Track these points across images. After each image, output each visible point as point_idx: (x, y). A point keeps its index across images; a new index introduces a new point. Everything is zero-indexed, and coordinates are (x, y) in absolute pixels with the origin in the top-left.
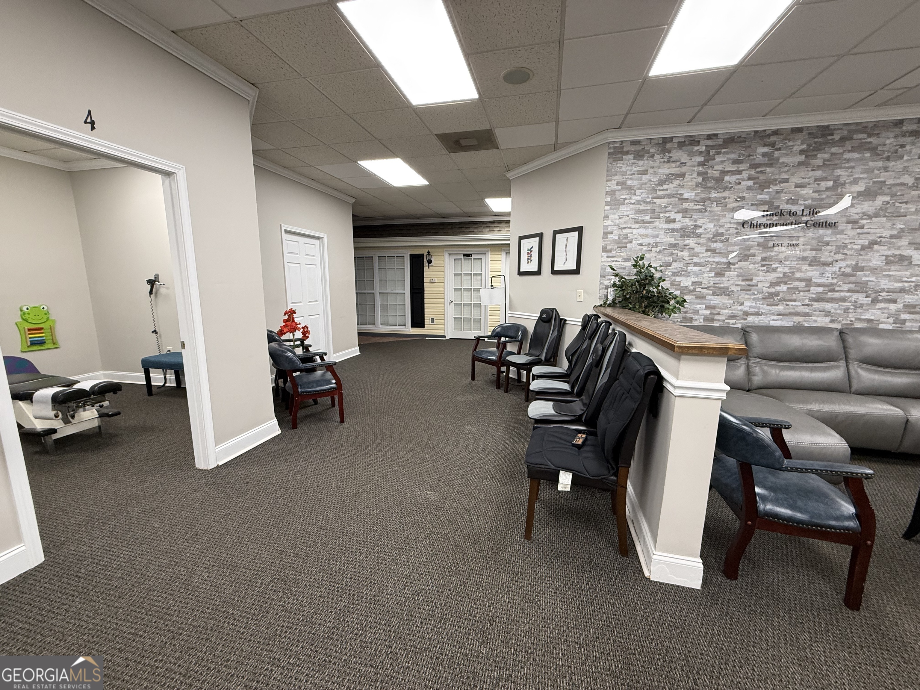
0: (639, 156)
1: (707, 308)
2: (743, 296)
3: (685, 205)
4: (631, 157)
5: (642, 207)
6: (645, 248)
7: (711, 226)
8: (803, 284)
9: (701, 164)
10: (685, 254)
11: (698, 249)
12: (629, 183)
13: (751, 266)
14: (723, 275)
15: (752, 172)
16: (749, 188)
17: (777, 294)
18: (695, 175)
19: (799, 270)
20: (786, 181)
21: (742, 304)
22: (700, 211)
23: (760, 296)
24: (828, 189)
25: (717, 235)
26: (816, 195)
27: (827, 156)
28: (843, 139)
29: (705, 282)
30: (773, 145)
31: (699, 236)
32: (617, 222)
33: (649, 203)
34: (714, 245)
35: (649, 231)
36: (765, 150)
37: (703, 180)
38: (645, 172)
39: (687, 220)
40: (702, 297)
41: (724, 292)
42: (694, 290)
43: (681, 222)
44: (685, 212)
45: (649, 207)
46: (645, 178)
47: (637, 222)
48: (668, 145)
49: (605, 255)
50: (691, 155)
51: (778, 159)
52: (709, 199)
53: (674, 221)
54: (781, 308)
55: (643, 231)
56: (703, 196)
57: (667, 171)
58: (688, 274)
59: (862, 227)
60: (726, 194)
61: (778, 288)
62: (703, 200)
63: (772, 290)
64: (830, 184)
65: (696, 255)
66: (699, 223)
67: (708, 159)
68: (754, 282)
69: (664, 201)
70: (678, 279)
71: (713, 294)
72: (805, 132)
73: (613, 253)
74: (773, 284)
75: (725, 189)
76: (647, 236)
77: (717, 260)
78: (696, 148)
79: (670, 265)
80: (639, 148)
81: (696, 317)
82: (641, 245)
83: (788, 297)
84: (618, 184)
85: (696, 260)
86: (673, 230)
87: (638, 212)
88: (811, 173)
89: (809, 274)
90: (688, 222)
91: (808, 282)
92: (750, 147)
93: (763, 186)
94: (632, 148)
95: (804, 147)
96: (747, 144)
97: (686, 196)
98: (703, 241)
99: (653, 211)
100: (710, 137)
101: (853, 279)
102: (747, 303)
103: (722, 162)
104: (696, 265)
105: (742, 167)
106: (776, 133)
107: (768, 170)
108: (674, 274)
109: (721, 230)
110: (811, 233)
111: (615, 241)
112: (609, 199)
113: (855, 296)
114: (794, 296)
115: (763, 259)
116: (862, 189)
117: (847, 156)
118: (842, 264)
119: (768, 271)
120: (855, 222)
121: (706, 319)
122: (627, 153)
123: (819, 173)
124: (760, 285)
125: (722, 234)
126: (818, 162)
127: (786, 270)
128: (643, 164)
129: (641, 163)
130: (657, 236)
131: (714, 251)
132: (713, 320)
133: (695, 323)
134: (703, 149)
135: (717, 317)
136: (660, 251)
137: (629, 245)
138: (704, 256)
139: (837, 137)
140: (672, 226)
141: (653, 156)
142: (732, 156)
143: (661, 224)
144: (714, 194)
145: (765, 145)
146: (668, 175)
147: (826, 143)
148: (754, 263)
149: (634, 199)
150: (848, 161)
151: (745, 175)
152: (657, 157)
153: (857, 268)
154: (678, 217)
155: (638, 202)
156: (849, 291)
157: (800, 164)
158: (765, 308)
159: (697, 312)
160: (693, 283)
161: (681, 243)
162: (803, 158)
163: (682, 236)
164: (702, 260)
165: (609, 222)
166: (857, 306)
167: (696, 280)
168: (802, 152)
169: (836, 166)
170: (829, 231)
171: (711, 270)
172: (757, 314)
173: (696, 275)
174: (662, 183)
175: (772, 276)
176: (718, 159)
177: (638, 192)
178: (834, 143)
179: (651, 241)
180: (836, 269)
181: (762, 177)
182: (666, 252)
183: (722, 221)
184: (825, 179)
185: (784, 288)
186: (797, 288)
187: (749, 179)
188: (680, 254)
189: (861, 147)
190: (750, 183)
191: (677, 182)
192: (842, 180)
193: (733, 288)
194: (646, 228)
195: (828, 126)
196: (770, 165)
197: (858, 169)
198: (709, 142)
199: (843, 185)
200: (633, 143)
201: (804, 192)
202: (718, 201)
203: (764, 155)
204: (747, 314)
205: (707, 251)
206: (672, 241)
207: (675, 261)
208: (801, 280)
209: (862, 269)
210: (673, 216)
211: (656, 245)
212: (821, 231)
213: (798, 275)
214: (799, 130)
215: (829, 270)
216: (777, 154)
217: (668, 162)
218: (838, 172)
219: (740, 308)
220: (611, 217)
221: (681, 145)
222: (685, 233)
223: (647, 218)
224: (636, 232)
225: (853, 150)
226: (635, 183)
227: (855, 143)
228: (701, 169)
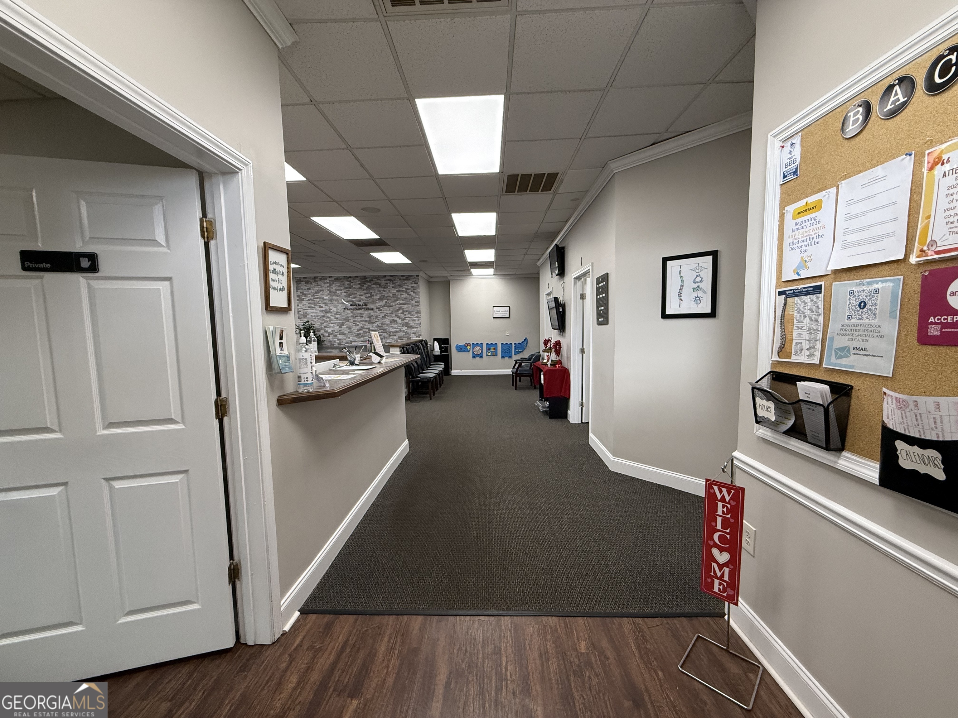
0: (307, 282)
1: (338, 340)
2: (349, 335)
3: (325, 301)
4: (304, 283)
5: (311, 302)
6: (313, 317)
7: (335, 309)
8: (367, 330)
9: (328, 287)
10: (328, 319)
11: (332, 318)
12: (304, 292)
13: (350, 324)
14: (342, 327)
15: (345, 290)
16: (345, 296)
17: (360, 334)
18: (327, 290)
19: (365, 325)
20: (356, 294)
21: (349, 338)
22: (330, 303)
23: (355, 335)
24: (369, 297)
25: (337, 312)
26: (366, 299)
27: (367, 286)
28: (370, 281)
29: (336, 330)
30: (350, 281)
31: (331, 313)
32: (302, 307)
33: (312, 300)
34: (337, 316)
35: (314, 311)
36: (348, 283)
37: (330, 292)
38: (309, 289)
39: (326, 307)
40: (336, 336)
41: (342, 334)
42: (333, 333)
43: (325, 308)
44: (326, 304)
45: (313, 302)
46: (310, 291)
47: (309, 307)
48: (317, 279)
49: (299, 320)
50: (324, 283)
51: (352, 286)
52: (333, 299)
53: (322, 307)
54: (362, 339)
55: (312, 311)
56: (331, 298)
57: (317, 289)
58: (330, 327)
59: (381, 310)
60: (338, 298)
61: (360, 332)
62: (331, 300)
63: (358, 333)
64: (369, 295)
65: (331, 320)
66: (331, 308)
67: (331, 285)
68: (352, 330)
69: (318, 300)
70: (327, 329)
71: (340, 335)
72: (359, 278)
73: (302, 319)
74: (358, 330)
75: (337, 296)
76: (313, 312)
77: (339, 321)
78: (326, 281)
79: (323, 324)
80: (306, 280)
81: (335, 344)
82: (312, 316)
83: (364, 335)
84: (301, 293)
85: (332, 322)
86: (322, 311)
87: (309, 303)
88: (363, 291)
89: (369, 326)
90: (327, 307)
91: (369, 329)
92: (343, 281)
93: (349, 295)
94: (304, 280)
95: (360, 282)
96: (342, 280)
97: (325, 298)
98: (333, 314)
99: (314, 303)
100: (330, 277)
101: (381, 328)
102: (351, 338)
103: (335, 286)
104: (332, 323)
105: (342, 288)
106: (350, 277)
107: (350, 290)
108: (325, 327)
109: (338, 311)
110: (367, 312)
111: (302, 314)
112: (298, 298)
113: (384, 334)
114: (365, 335)
115: (354, 321)
116: (379, 297)
117: (373, 286)
118: (378, 323)
119: (355, 326)
120: (379, 308)
121: (338, 344)
122: (302, 281)
123: (365, 291)
124: (354, 331)
125: (339, 312)
126: (364, 288)
127: (361, 325)
128: (308, 286)
129: (308, 285)
130: (317, 313)
131: (337, 318)
132: (341, 345)
133: (335, 346)
134: (328, 281)
135: (342, 343)
136: (319, 319)
137: (307, 316)
138: (334, 320)
139: (368, 280)
140: (322, 309)
141: (311, 283)
142: (338, 284)
143: (317, 308)
144: (334, 298)
145: (348, 281)
146: (318, 290)
147: (366, 281)
148: (351, 323)
149: (307, 299)
150: (373, 288)
151: (343, 291)
152: (313, 283)
153: (382, 324)
154: (323, 305)
155: (309, 300)
156: (382, 332)
157: (359, 288)
158: (357, 339)
159: (335, 341)
160: (332, 330)
161: (326, 315)
162: (359, 286)
163: (326, 313)
164: (334, 322)
165: (299, 307)
166: (385, 338)
167: (333, 329)
168: (359, 284)
169: (370, 290)
170: (372, 311)
171: (337, 325)
172: (355, 342)
173: (333, 327)
174: (316, 293)
175: (358, 327)
176: (334, 285)
177: (308, 296)
178: (368, 282)
179: (315, 314)
180: (376, 325)
181: (349, 292)
182: (321, 319)
183: (338, 307)
184: (367, 293)
185: (361, 332)
186: (366, 332)
187: (345, 292)
188: (326, 319)
189: (376, 284)
190: (345, 294)
191: (321, 293)
192: (372, 294)
193: (346, 332)
194: (313, 310)
195: (365, 276)
196: (351, 288)
197: (377, 290)
198: (330, 279)
199: (373, 296)
200: (304, 278)
201: (362, 297)
202: (336, 300)
203: (348, 284)
204: (352, 342)
205: (335, 318)
206: (323, 314)
207: (325, 322)
208: (367, 329)
209: (384, 324)
210: (321, 305)
211: (317, 316)
212: (370, 311)
213: (365, 327)
214: (357, 277)
215: (374, 325)
216: (352, 284)
217: (317, 285)
218: (371, 291)
219: (349, 339)
220: (300, 305)
221: (321, 279)
222: (327, 312)
223: (313, 306)
224: (309, 311)
225: (374, 284)
226: (307, 293)
227: (374, 282)
228: (328, 288)
